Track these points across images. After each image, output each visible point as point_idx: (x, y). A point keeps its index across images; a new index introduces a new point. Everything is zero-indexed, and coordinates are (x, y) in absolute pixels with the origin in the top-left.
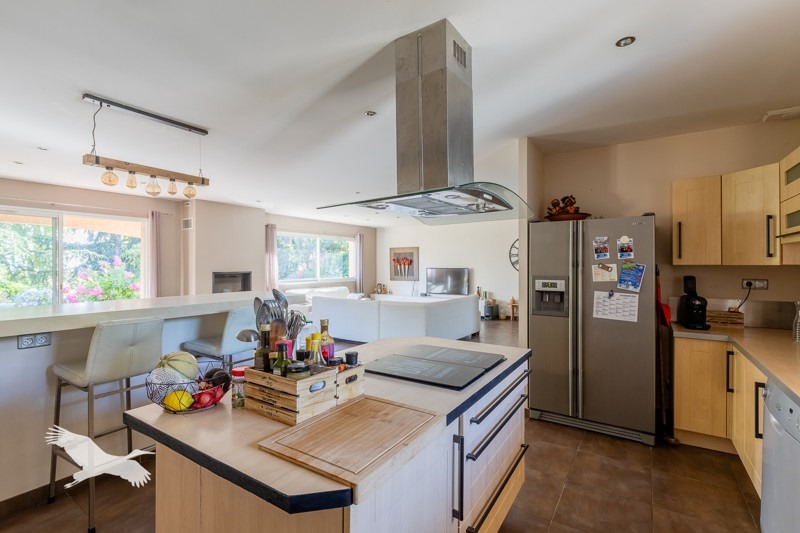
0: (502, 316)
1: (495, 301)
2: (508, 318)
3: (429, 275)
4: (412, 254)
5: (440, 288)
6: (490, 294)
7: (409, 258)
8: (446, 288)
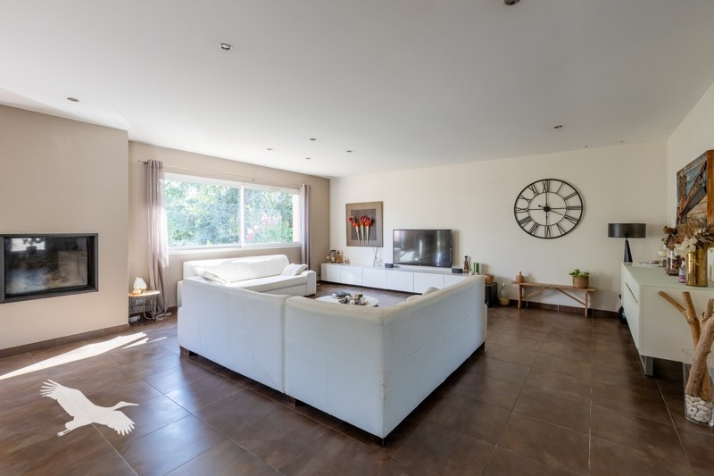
0: (504, 301)
1: (492, 277)
2: (513, 303)
3: (397, 239)
4: (373, 211)
5: (408, 256)
6: (484, 266)
7: (370, 217)
8: (416, 255)
